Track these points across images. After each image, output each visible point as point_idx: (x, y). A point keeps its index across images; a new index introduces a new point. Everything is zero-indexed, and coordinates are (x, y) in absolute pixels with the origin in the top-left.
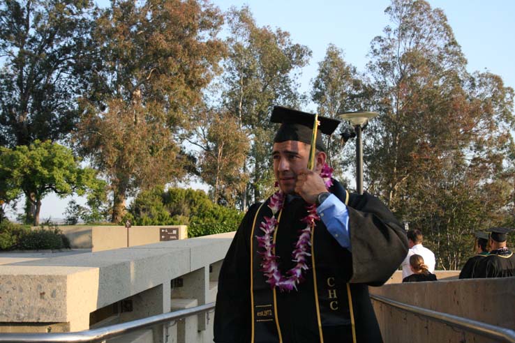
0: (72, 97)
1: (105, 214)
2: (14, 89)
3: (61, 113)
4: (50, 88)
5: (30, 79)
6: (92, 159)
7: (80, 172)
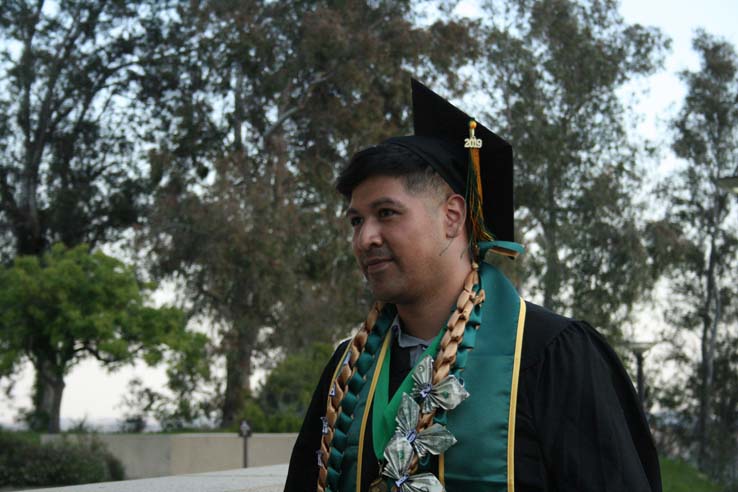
0: (137, 148)
1: (206, 407)
2: (11, 133)
3: (113, 185)
4: (88, 129)
5: (45, 112)
6: (179, 286)
7: (151, 314)
